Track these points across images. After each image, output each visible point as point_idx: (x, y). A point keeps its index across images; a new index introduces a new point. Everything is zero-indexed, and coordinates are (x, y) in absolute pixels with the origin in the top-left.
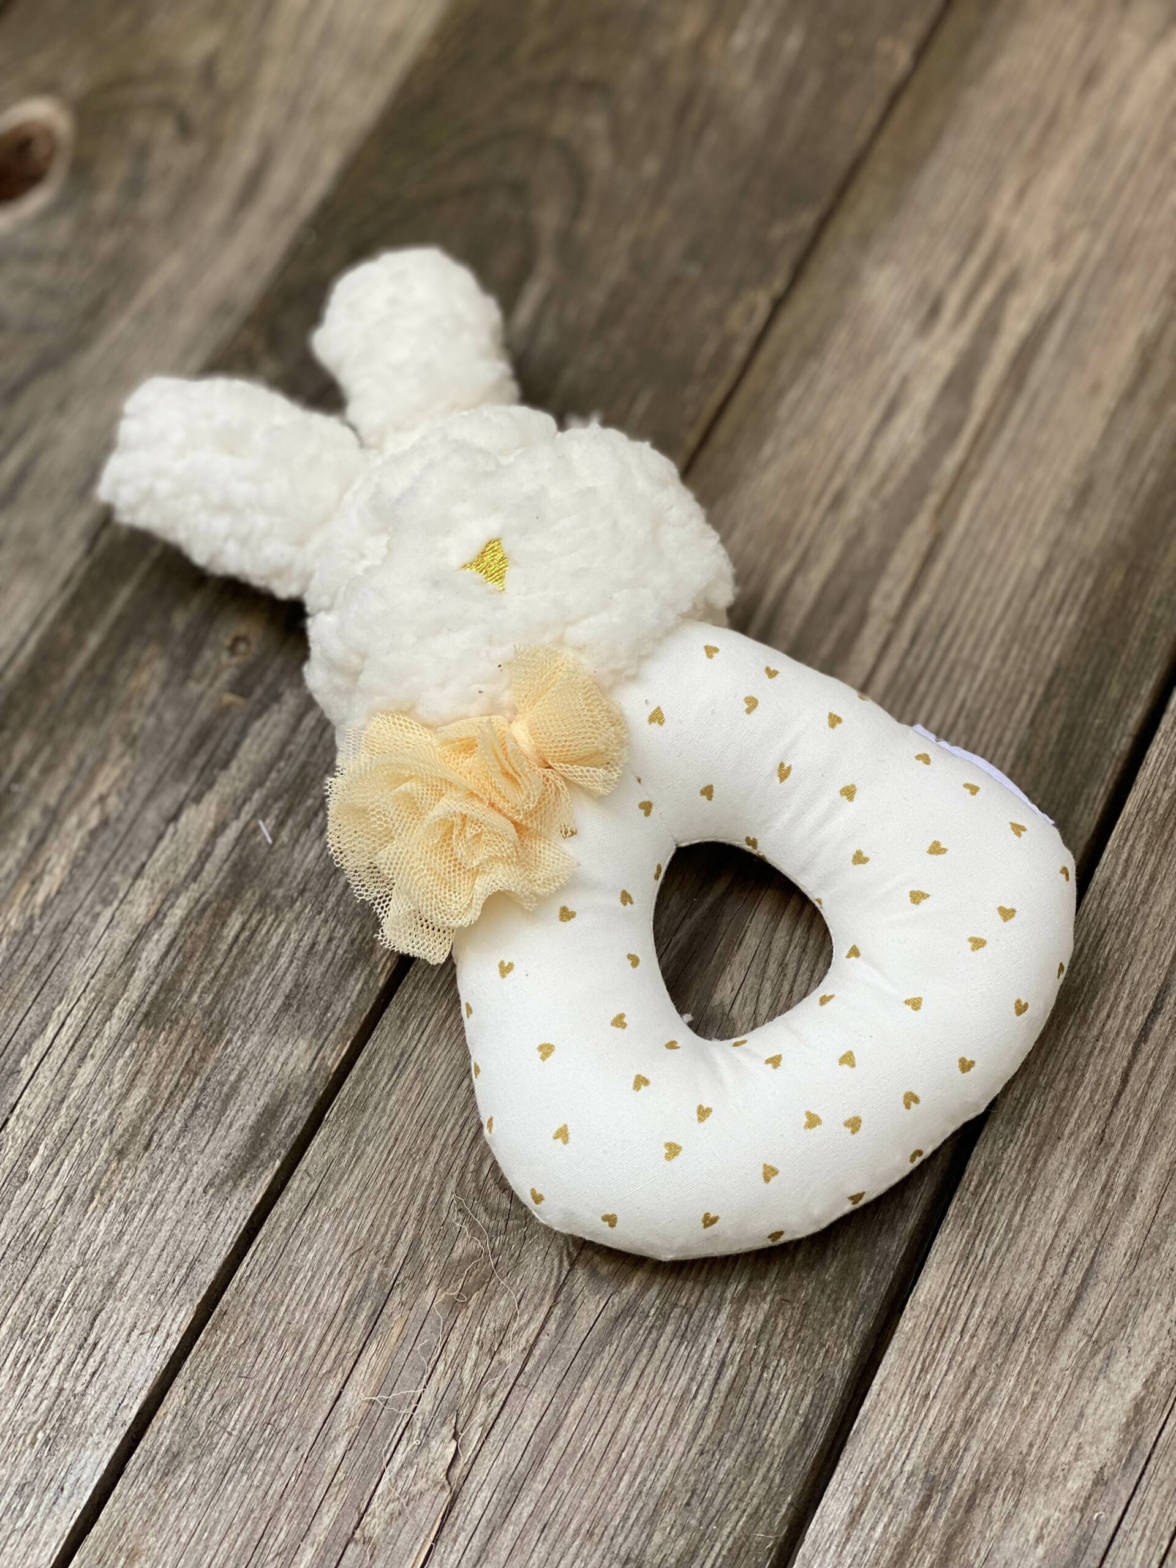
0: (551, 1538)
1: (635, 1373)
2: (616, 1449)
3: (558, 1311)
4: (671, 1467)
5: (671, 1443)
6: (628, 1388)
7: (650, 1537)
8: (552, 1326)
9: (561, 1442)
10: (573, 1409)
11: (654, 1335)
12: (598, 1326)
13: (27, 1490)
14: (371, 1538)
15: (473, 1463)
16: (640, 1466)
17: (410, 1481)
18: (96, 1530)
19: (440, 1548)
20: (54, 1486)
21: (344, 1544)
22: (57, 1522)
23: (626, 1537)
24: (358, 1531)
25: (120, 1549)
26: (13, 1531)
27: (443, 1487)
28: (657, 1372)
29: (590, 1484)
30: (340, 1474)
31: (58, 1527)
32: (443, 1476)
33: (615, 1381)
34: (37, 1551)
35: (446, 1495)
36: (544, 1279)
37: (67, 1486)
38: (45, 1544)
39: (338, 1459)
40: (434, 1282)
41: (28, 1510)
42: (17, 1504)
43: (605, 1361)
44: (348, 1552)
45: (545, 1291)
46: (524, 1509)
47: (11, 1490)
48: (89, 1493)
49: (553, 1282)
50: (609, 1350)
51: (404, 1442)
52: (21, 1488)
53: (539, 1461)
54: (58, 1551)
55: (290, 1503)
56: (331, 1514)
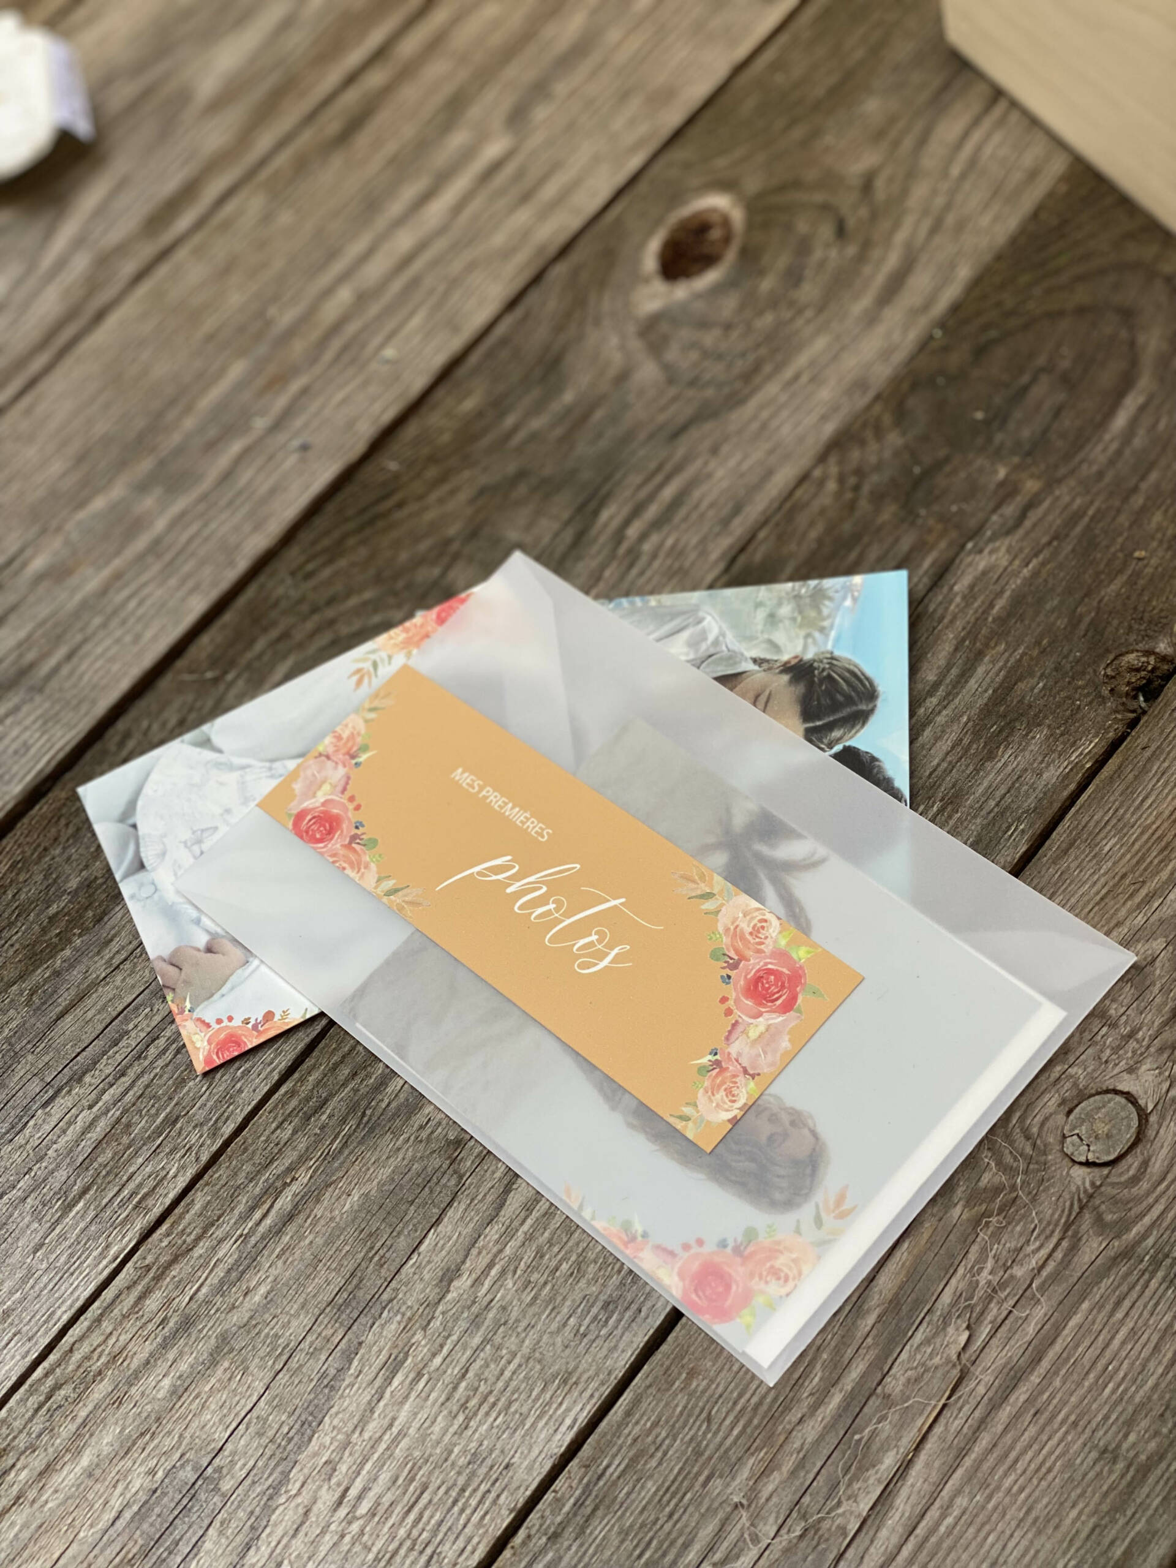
0: (1042, 1421)
1: (1127, 1303)
2: (1103, 1362)
3: (1065, 1244)
4: (1150, 1383)
5: (1152, 1365)
6: (1119, 1315)
7: (1126, 1436)
8: (1059, 1255)
9: (1058, 1347)
10: (1071, 1324)
11: (1146, 1276)
12: (1099, 1261)
13: (611, 1307)
14: (890, 1395)
15: (981, 1351)
16: (1124, 1378)
17: (927, 1355)
18: (664, 1348)
19: (947, 1413)
20: (634, 1307)
21: (867, 1395)
22: (634, 1336)
23: (1106, 1433)
24: (880, 1388)
25: (683, 1367)
26: (597, 1337)
27: (954, 1366)
28: (1145, 1306)
29: (1079, 1384)
30: (869, 1340)
31: (634, 1339)
32: (954, 1357)
33: (1109, 1307)
34: (616, 1355)
35: (955, 1373)
36: (1056, 1216)
37: (644, 1310)
38: (623, 1351)
39: (868, 1328)
40: (961, 1203)
41: (611, 1322)
42: (602, 1316)
43: (1102, 1290)
44: (870, 1402)
45: (1056, 1225)
46: (1021, 1394)
47: (599, 1304)
48: (662, 1317)
49: (1063, 1220)
50: (1106, 1283)
51: (924, 1324)
52: (607, 1304)
53: (1037, 1360)
54: (632, 1359)
55: (825, 1356)
56: (858, 1370)
